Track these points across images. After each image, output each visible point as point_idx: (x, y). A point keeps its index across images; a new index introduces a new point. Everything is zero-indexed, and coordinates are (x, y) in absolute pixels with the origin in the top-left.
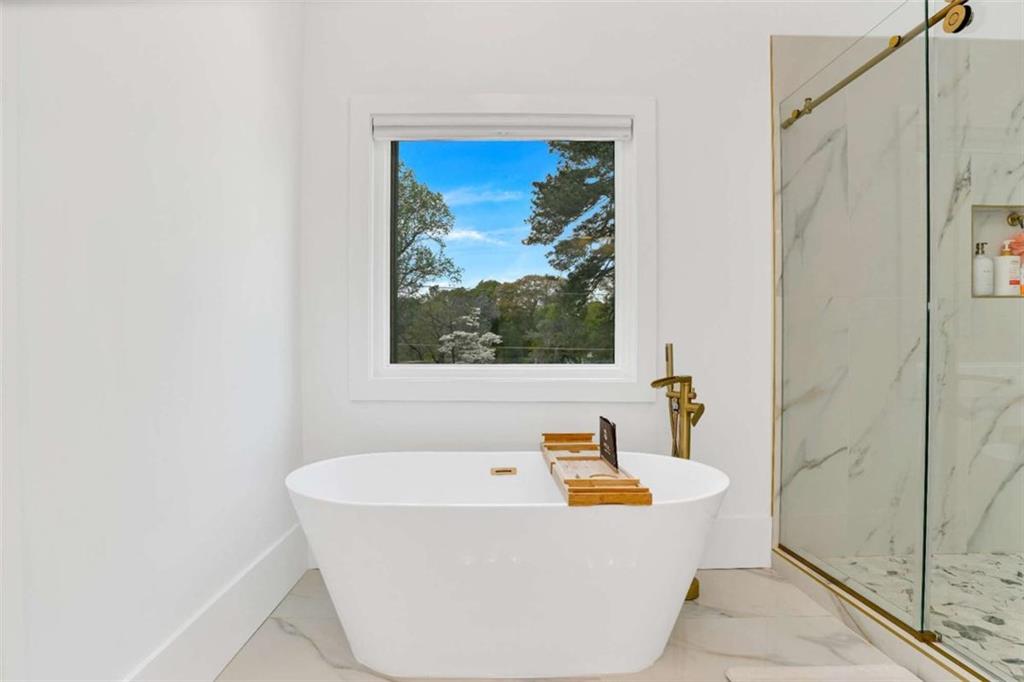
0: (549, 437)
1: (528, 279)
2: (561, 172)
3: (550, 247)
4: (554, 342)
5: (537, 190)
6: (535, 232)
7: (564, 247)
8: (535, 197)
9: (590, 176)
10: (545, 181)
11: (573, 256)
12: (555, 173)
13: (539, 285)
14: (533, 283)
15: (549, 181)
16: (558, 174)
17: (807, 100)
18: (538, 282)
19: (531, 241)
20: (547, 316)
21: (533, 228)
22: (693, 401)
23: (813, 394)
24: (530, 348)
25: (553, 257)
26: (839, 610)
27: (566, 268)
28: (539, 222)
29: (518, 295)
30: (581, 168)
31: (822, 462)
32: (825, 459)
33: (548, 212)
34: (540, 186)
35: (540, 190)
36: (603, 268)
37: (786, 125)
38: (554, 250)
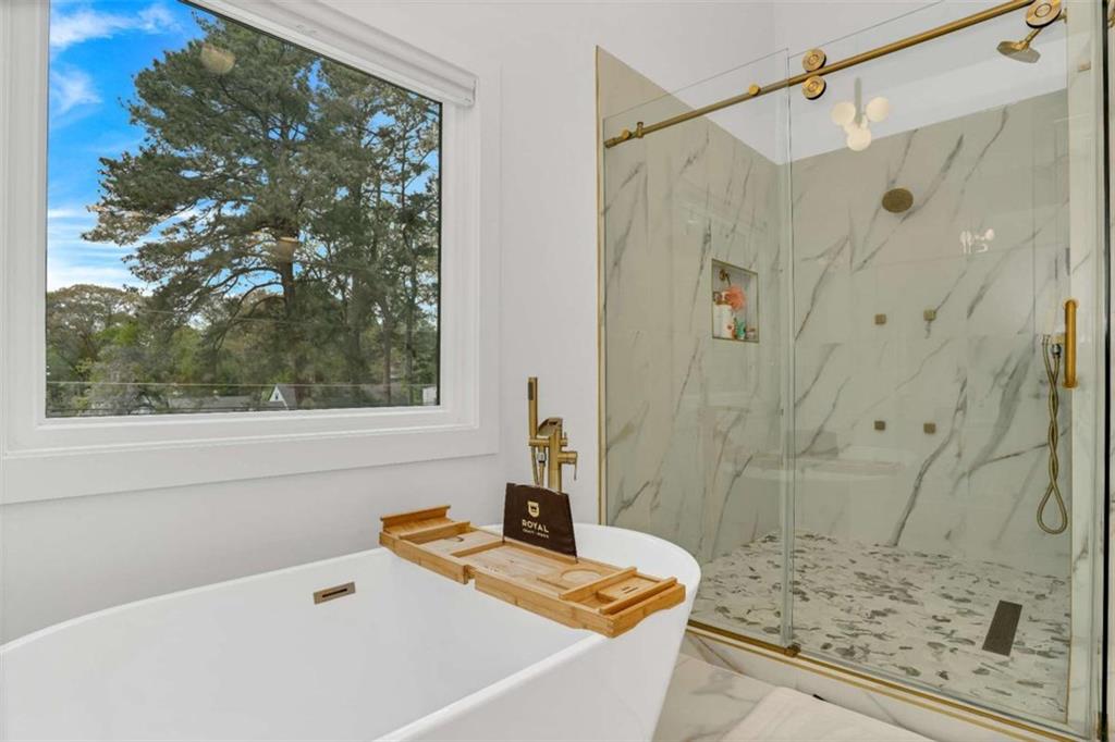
0: (391, 523)
1: (82, 289)
2: (145, 153)
3: (131, 248)
4: (124, 376)
5: (106, 169)
6: (104, 225)
7: (149, 252)
8: (103, 179)
9: (188, 168)
10: (120, 160)
11: (166, 265)
12: (136, 153)
13: (96, 299)
14: (87, 296)
15: (126, 163)
16: (140, 154)
17: (639, 123)
18: (96, 295)
19: (97, 236)
20: (115, 339)
21: (101, 220)
22: (564, 449)
23: (628, 430)
24: (86, 383)
25: (135, 262)
26: (700, 650)
27: (155, 279)
28: (112, 213)
29: (61, 310)
30: (182, 154)
31: (633, 501)
32: (636, 496)
33: (125, 202)
34: (113, 165)
35: (111, 170)
36: (204, 284)
37: (611, 144)
38: (136, 254)
